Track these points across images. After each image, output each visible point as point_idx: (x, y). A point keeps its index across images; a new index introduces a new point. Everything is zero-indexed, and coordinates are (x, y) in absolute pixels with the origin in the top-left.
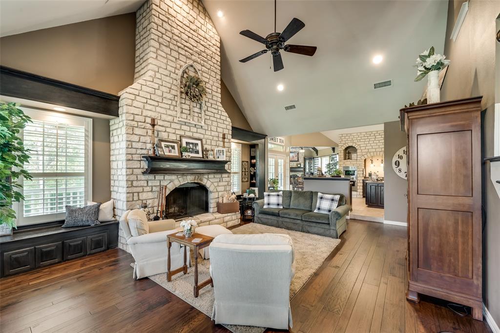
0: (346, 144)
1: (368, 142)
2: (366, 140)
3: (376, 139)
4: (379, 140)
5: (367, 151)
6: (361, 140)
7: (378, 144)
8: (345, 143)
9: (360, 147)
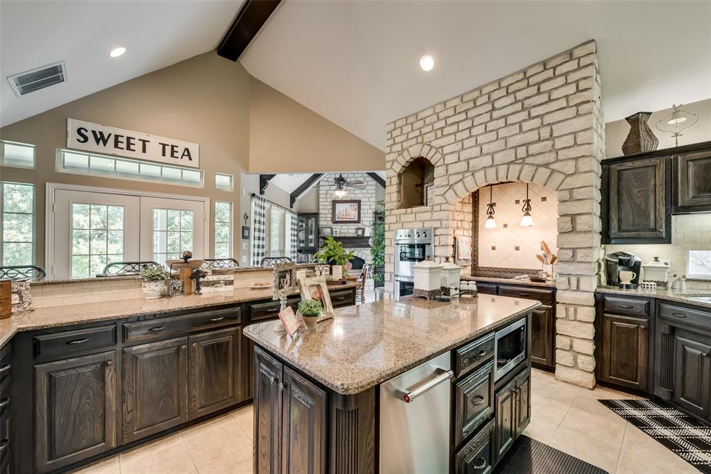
0: (405, 154)
1: (466, 134)
2: (462, 126)
3: (496, 114)
4: (505, 117)
5: (462, 166)
6: (446, 131)
7: (502, 133)
8: (403, 150)
9: (443, 156)
